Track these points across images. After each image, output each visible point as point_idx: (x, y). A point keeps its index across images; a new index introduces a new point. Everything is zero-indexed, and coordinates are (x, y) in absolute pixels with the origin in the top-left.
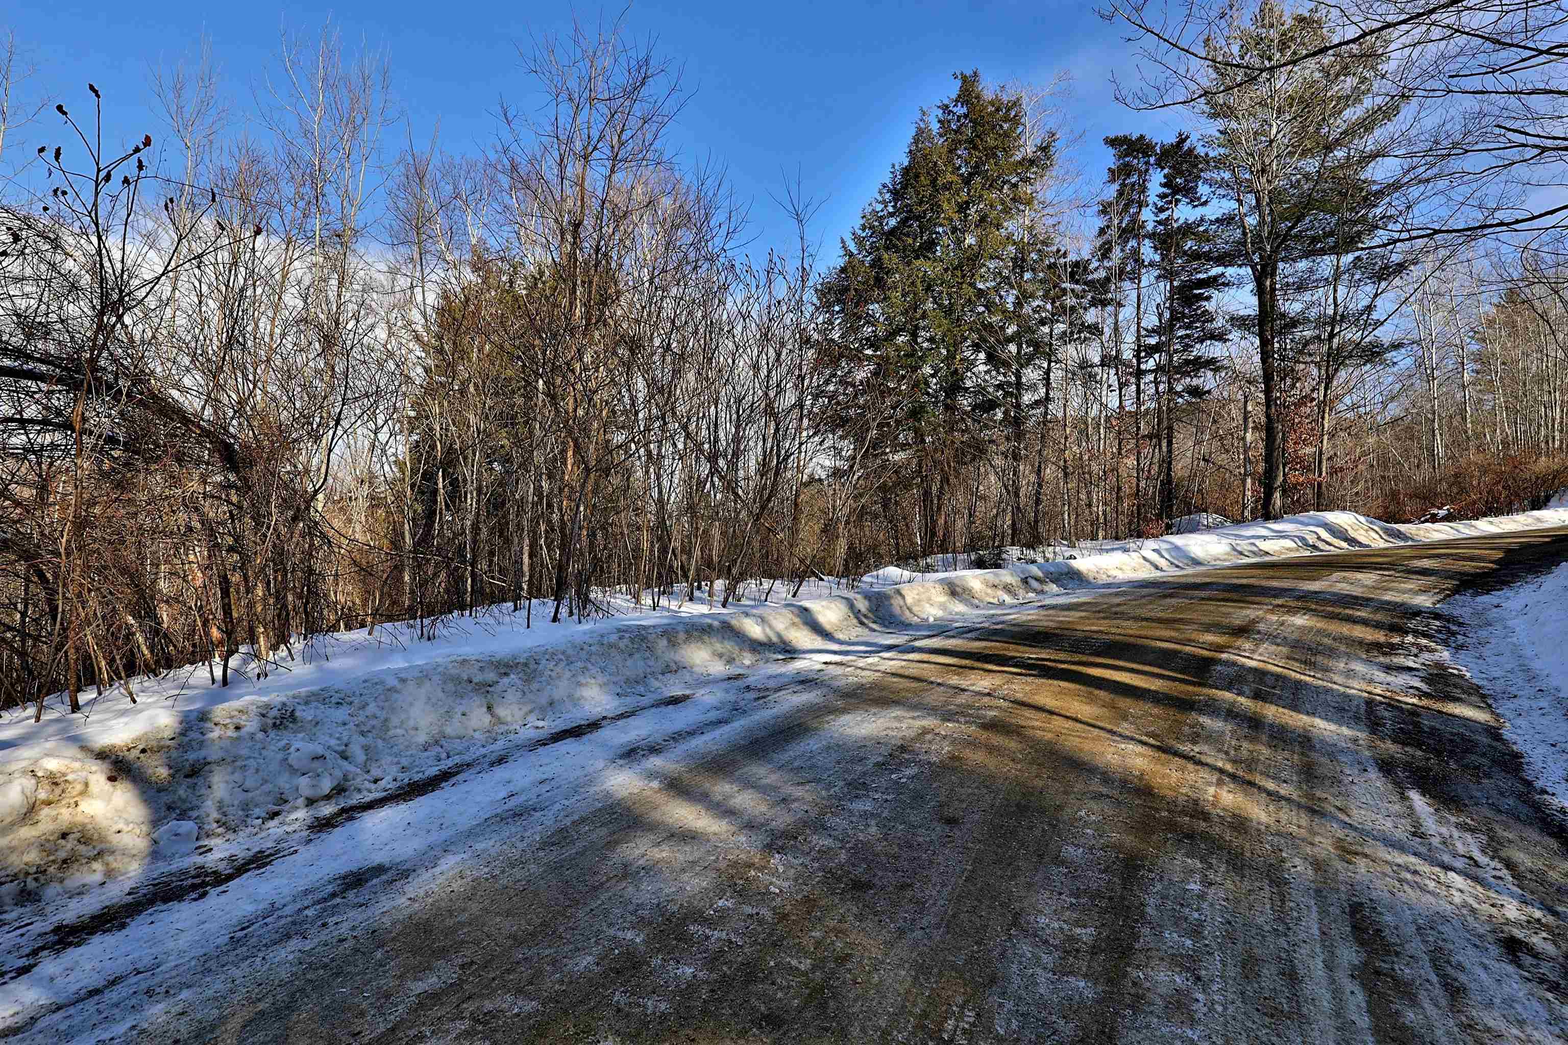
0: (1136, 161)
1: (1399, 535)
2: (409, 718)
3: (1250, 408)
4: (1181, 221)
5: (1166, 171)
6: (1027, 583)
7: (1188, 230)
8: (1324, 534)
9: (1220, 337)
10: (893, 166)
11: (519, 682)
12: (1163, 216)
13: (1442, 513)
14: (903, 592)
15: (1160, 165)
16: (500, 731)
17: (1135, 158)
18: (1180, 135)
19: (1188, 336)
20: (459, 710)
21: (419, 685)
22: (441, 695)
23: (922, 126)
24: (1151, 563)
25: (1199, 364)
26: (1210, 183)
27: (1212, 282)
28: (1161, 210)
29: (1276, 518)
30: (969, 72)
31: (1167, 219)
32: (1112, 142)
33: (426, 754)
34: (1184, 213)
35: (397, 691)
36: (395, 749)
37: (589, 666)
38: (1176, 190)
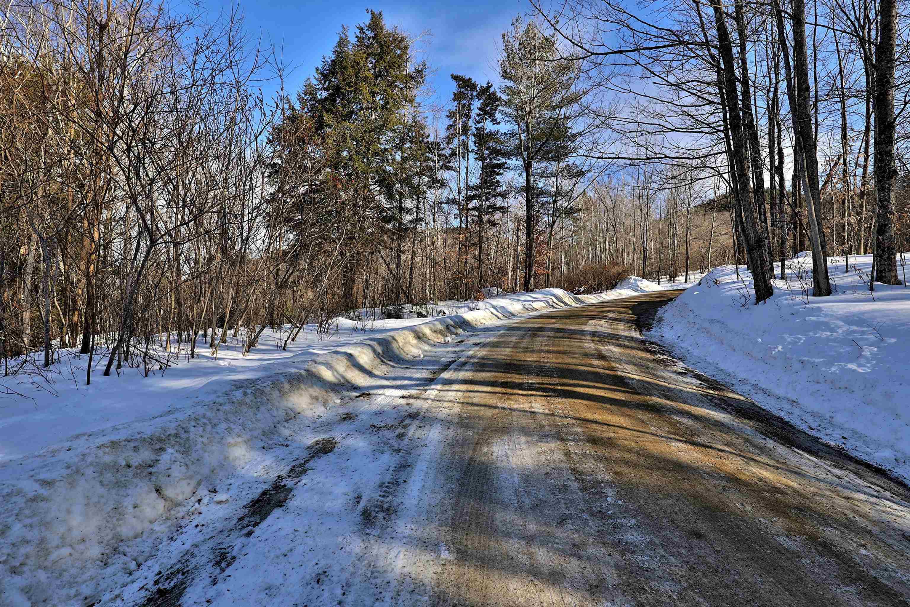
0: (466, 92)
1: (578, 300)
2: (70, 530)
3: (520, 234)
4: (488, 130)
5: (481, 101)
6: (448, 328)
7: (491, 135)
8: (555, 300)
9: (504, 196)
10: (324, 58)
11: (179, 456)
12: (479, 126)
13: (582, 289)
14: (396, 338)
15: (479, 97)
16: (180, 515)
17: (466, 90)
18: (488, 83)
19: (489, 193)
20: (128, 503)
21: (72, 485)
22: (101, 490)
23: (344, 37)
24: (496, 315)
25: (495, 208)
26: (502, 112)
27: (501, 166)
28: (478, 122)
29: (532, 291)
30: (376, 12)
31: (481, 128)
32: (456, 78)
33: (109, 570)
34: (489, 126)
35: (44, 499)
36: (66, 577)
37: (232, 426)
38: (486, 113)
